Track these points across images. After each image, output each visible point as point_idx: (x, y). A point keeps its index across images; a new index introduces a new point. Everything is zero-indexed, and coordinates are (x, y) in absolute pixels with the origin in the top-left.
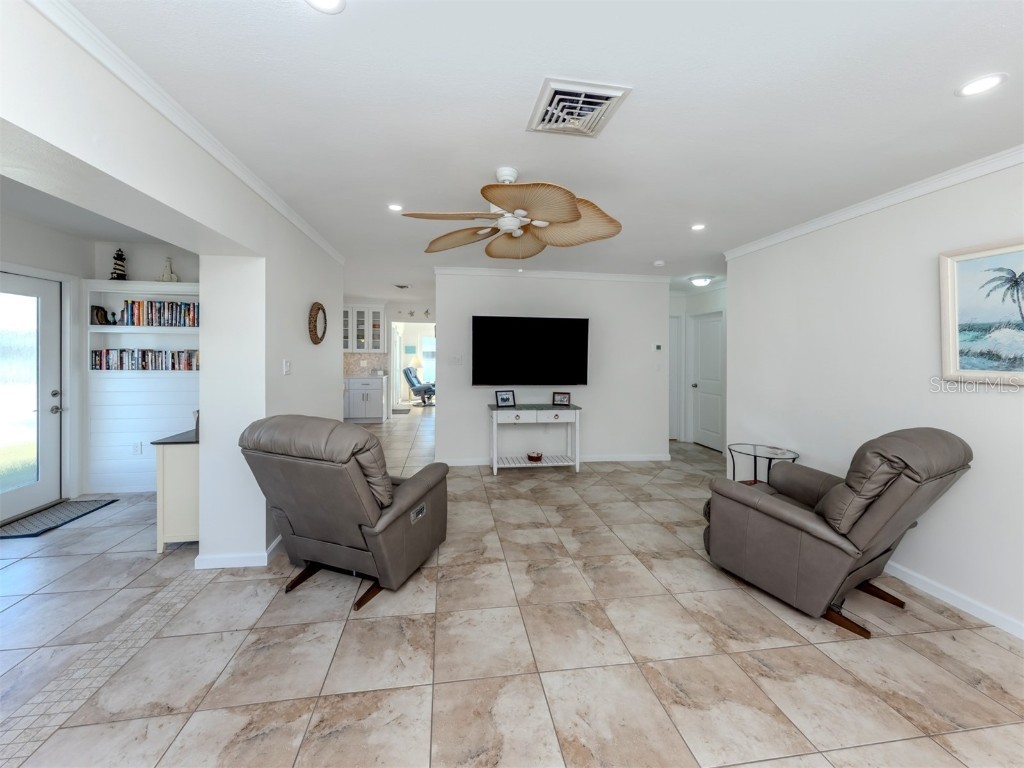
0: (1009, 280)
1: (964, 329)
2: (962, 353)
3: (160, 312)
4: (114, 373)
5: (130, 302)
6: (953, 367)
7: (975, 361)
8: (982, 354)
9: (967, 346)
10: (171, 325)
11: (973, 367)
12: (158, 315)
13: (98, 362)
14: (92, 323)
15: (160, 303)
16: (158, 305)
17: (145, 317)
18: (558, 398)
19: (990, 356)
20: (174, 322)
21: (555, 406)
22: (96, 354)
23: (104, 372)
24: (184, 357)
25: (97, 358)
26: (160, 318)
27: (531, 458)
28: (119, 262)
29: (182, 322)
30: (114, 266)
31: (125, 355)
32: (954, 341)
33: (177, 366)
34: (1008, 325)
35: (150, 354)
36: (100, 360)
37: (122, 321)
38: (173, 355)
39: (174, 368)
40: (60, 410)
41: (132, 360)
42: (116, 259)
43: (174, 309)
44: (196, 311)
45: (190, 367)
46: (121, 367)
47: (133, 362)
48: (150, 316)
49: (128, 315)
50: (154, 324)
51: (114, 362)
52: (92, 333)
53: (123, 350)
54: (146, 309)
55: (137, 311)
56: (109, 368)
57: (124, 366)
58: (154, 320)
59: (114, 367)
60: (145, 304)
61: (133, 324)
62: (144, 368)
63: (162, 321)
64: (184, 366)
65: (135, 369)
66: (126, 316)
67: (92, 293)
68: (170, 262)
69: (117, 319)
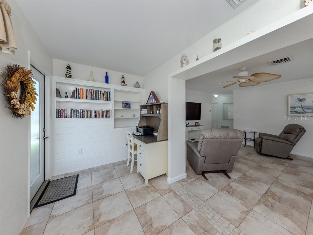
0: (299, 100)
1: (291, 107)
2: (291, 111)
3: (92, 94)
4: (68, 120)
5: (77, 89)
6: (289, 114)
7: (293, 113)
8: (294, 112)
9: (292, 110)
10: (97, 99)
11: (293, 114)
12: (91, 95)
13: (60, 115)
14: (56, 97)
16: (91, 91)
17: (85, 95)
18: (196, 123)
19: (296, 112)
20: (98, 98)
21: (196, 125)
22: (59, 111)
23: (63, 120)
24: (101, 112)
25: (59, 113)
26: (92, 96)
27: (192, 140)
28: (68, 70)
29: (101, 98)
30: (66, 71)
31: (73, 111)
32: (290, 109)
33: (97, 116)
34: (299, 107)
35: (85, 111)
36: (61, 114)
37: (73, 97)
38: (96, 111)
39: (96, 117)
40: (45, 138)
41: (77, 113)
42: (67, 68)
43: (98, 93)
44: (107, 94)
45: (103, 116)
46: (71, 117)
47: (78, 114)
48: (87, 95)
49: (76, 94)
50: (89, 99)
51: (68, 115)
52: (57, 101)
53: (72, 109)
54: (85, 92)
55: (81, 93)
56: (65, 117)
57: (73, 116)
58: (89, 97)
59: (68, 117)
60: (85, 90)
61: (79, 98)
62: (83, 117)
63: (93, 98)
64: (101, 116)
65: (79, 117)
66: (75, 94)
67: (57, 82)
68: (93, 73)
69: (69, 95)
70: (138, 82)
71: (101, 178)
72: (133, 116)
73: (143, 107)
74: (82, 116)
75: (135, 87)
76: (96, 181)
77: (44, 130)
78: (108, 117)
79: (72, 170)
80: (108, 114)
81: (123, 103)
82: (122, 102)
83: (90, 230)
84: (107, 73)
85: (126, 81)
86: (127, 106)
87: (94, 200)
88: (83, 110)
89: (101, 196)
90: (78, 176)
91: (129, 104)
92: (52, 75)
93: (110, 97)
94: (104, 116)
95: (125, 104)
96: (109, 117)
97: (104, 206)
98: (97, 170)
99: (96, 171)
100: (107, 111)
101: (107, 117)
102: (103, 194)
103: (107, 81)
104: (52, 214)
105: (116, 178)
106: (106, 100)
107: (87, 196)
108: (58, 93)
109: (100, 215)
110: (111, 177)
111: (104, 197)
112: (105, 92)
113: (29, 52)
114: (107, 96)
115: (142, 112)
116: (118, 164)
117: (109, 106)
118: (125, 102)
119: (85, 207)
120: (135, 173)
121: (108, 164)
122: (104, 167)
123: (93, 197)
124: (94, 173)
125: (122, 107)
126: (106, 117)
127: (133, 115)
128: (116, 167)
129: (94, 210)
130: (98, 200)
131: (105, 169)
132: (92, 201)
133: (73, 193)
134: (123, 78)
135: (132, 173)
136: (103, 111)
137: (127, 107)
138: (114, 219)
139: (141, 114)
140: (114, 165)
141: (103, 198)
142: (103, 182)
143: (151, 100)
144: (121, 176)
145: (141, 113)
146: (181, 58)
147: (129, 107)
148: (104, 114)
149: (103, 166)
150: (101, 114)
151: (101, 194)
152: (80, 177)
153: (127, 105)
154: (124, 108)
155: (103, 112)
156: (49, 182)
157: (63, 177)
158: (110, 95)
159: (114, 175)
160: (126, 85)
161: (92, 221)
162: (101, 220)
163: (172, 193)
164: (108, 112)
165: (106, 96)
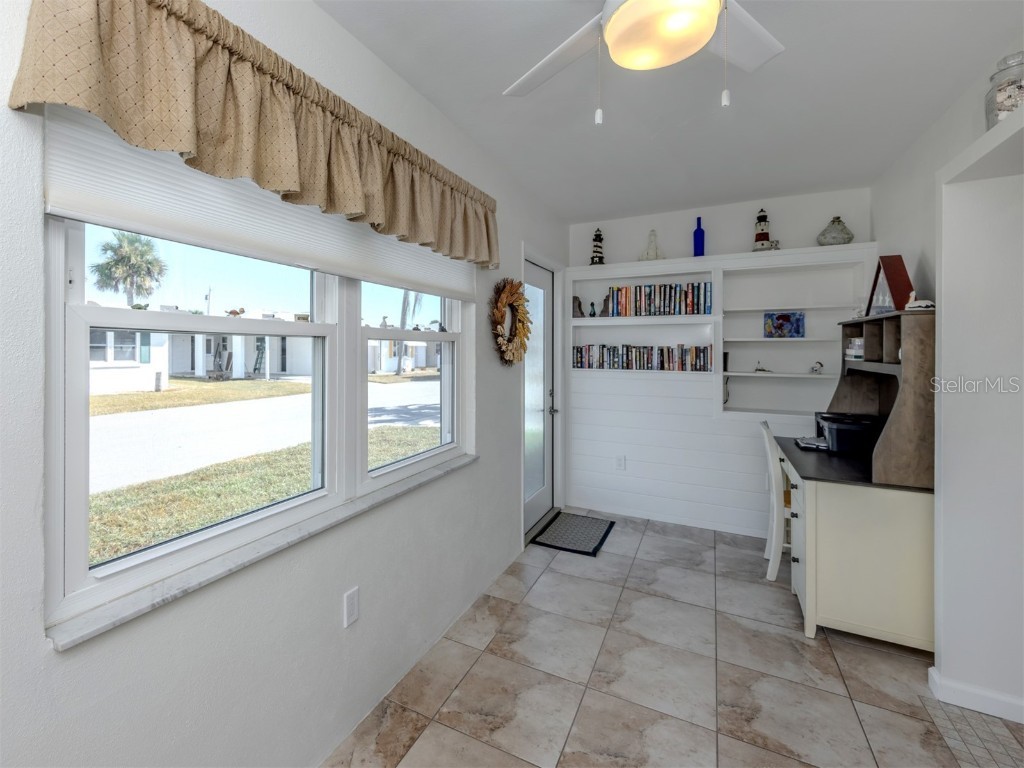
3: (650, 299)
4: (595, 373)
5: (615, 289)
10: (664, 313)
12: (648, 302)
13: (579, 360)
14: (574, 316)
15: (650, 287)
16: (648, 290)
17: (633, 305)
20: (667, 309)
22: (578, 350)
23: (586, 371)
24: (676, 354)
25: (579, 355)
26: (650, 305)
28: (595, 243)
29: (677, 309)
30: (593, 249)
31: (605, 349)
33: (666, 365)
35: (634, 350)
36: (581, 357)
37: (605, 313)
38: (662, 351)
39: (662, 368)
40: (553, 411)
41: (614, 357)
42: (595, 240)
43: (668, 293)
44: (696, 293)
45: (683, 367)
46: (601, 366)
47: (616, 360)
48: (638, 303)
49: (613, 304)
50: (643, 313)
51: (595, 360)
52: (575, 327)
53: (604, 346)
54: (633, 296)
55: (624, 299)
56: (590, 366)
57: (605, 364)
58: (643, 309)
59: (595, 366)
60: (633, 289)
61: (619, 314)
62: (628, 366)
63: (653, 310)
64: (676, 365)
65: (618, 368)
66: (611, 305)
67: (574, 282)
68: (655, 235)
69: (598, 309)
70: (837, 220)
71: (663, 553)
72: (814, 370)
73: (852, 329)
74: (625, 365)
75: (821, 244)
76: (648, 553)
77: (552, 394)
78: (700, 370)
79: (607, 508)
80: (699, 359)
81: (768, 316)
82: (763, 314)
83: (600, 624)
84: (699, 219)
85: (773, 229)
86: (787, 327)
87: (627, 585)
88: (627, 347)
89: (646, 587)
90: (612, 524)
91: (798, 320)
92: (568, 266)
93: (708, 300)
94: (689, 366)
95: (779, 318)
96: (704, 368)
97: (644, 609)
98: (663, 529)
99: (658, 532)
100: (696, 348)
101: (696, 370)
102: (652, 587)
103: (699, 250)
104: (552, 565)
105: (705, 571)
106: (693, 313)
107: (616, 570)
108: (578, 308)
109: (628, 617)
110: (692, 563)
111: (652, 592)
112: (690, 287)
113: (523, 243)
114: (696, 300)
115: (849, 352)
116: (734, 541)
117: (703, 330)
118: (780, 313)
119: (605, 585)
120: (783, 588)
121: (702, 530)
122: (685, 531)
123: (629, 579)
124: (650, 533)
125: (762, 332)
126: (695, 368)
127: (813, 364)
128: (721, 546)
129: (619, 600)
130: (637, 590)
131: (685, 537)
132: (622, 584)
133: (591, 550)
134: (762, 219)
135: (771, 585)
136: (685, 347)
137: (785, 331)
138: (654, 643)
139: (844, 361)
140: (718, 537)
141: (649, 594)
142: (664, 563)
143: (881, 298)
144: (725, 575)
145: (844, 355)
146: (992, 79)
147: (798, 332)
148: (689, 360)
149: (683, 527)
150: (676, 359)
151: (648, 584)
152: (615, 527)
153: (786, 324)
154: (770, 335)
155: (683, 352)
156: (559, 513)
157: (584, 514)
158: (708, 294)
159: (702, 562)
160: (775, 246)
161: (610, 616)
162: (626, 625)
163: (919, 727)
164: (701, 352)
165: (694, 299)
